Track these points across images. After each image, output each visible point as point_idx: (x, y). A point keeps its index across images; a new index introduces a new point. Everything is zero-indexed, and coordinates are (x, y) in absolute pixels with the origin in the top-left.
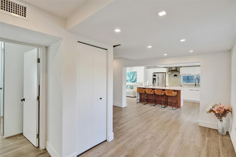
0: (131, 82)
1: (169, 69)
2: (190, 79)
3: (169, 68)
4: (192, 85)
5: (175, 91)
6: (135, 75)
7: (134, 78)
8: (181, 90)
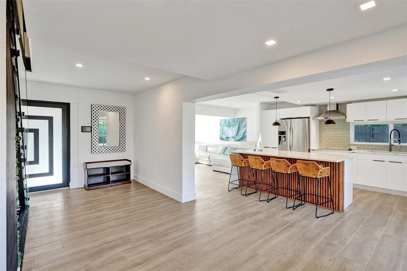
0: (235, 141)
1: (320, 109)
2: (378, 134)
3: (320, 106)
4: (382, 149)
5: (325, 164)
6: (244, 124)
7: (241, 132)
8: (343, 162)
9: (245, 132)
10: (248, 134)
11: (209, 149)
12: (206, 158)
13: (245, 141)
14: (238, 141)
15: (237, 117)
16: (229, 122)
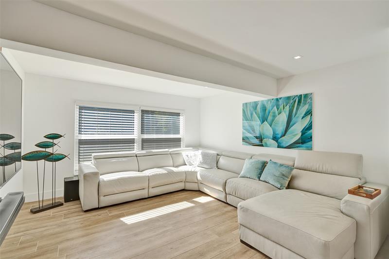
6: (305, 109)
9: (310, 127)
10: (316, 132)
11: (222, 161)
12: (216, 183)
13: (310, 148)
14: (289, 147)
15: (284, 94)
16: (264, 109)
